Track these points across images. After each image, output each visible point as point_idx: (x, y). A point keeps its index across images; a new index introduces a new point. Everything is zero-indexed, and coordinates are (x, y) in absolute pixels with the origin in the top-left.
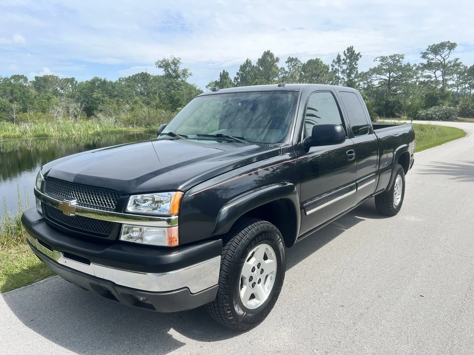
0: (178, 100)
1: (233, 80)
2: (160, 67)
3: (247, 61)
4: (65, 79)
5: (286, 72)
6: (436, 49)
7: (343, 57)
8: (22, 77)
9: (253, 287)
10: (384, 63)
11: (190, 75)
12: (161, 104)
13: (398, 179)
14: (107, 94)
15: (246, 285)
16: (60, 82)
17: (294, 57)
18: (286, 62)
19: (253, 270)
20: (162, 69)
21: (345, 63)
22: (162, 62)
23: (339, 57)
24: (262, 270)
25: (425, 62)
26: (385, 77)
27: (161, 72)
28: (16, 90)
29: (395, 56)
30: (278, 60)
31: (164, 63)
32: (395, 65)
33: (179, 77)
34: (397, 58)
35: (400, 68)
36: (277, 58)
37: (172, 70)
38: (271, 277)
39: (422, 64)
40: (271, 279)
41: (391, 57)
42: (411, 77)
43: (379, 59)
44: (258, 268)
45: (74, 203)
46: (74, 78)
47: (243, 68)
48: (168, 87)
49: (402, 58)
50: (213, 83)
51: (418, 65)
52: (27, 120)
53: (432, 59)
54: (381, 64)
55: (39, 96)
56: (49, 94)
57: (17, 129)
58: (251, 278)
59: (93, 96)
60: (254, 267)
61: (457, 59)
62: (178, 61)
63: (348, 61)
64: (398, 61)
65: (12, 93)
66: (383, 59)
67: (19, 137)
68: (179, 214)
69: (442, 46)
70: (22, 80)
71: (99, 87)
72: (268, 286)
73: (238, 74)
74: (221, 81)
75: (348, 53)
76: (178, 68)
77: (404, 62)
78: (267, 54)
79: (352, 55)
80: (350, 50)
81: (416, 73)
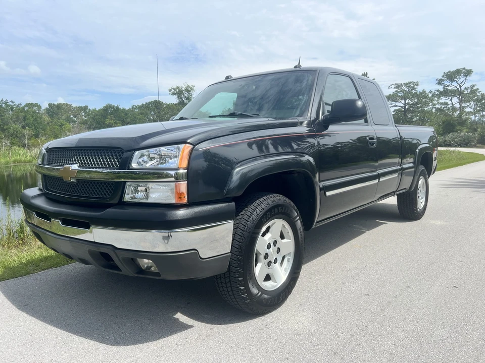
2: (173, 94)
4: (79, 107)
6: (452, 76)
8: (36, 105)
9: (269, 266)
10: (398, 90)
13: (421, 181)
14: (119, 120)
15: (261, 262)
16: (74, 110)
19: (269, 247)
20: (175, 97)
22: (175, 89)
24: (279, 248)
25: (441, 88)
26: (401, 104)
27: (174, 100)
28: (29, 116)
29: (410, 83)
31: (178, 90)
32: (410, 92)
34: (412, 86)
35: (416, 95)
37: (186, 97)
38: (289, 259)
39: (438, 91)
40: (288, 261)
41: (406, 84)
42: (426, 104)
43: (393, 86)
44: (275, 246)
45: (75, 167)
46: (87, 106)
49: (417, 85)
51: (433, 92)
52: (39, 145)
53: (448, 86)
54: (396, 91)
55: (51, 122)
56: (61, 121)
57: (29, 154)
58: (266, 256)
59: (106, 122)
60: (269, 244)
61: (474, 86)
62: (192, 89)
64: (413, 88)
65: (25, 119)
66: (398, 86)
67: (30, 161)
68: (188, 168)
69: (458, 72)
70: (35, 108)
71: (112, 113)
72: (285, 269)
76: (191, 95)
77: (419, 89)
81: (431, 100)
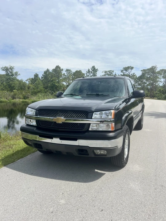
0: (14, 86)
1: (41, 78)
2: (3, 70)
3: (47, 69)
5: (66, 76)
6: (126, 69)
7: (91, 70)
10: (106, 74)
11: (19, 74)
12: (4, 88)
17: (69, 69)
18: (66, 71)
20: (4, 71)
21: (91, 73)
22: (4, 68)
23: (89, 70)
25: (122, 74)
27: (4, 73)
29: (110, 71)
30: (62, 70)
31: (6, 68)
33: (14, 75)
36: (62, 69)
37: (10, 72)
38: (127, 147)
41: (109, 71)
43: (104, 72)
47: (45, 72)
48: (7, 80)
49: (113, 72)
50: (29, 79)
51: (119, 75)
53: (125, 73)
61: (134, 73)
62: (13, 68)
63: (93, 72)
64: (112, 73)
66: (106, 72)
69: (128, 68)
72: (126, 150)
73: (43, 75)
74: (35, 78)
75: (93, 68)
76: (13, 71)
78: (58, 67)
79: (94, 70)
80: (94, 67)
